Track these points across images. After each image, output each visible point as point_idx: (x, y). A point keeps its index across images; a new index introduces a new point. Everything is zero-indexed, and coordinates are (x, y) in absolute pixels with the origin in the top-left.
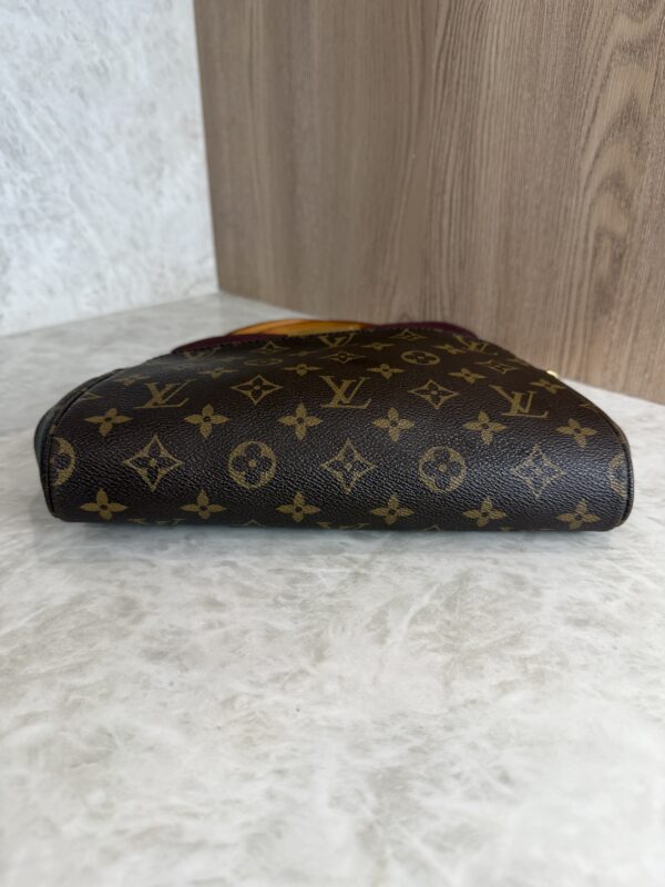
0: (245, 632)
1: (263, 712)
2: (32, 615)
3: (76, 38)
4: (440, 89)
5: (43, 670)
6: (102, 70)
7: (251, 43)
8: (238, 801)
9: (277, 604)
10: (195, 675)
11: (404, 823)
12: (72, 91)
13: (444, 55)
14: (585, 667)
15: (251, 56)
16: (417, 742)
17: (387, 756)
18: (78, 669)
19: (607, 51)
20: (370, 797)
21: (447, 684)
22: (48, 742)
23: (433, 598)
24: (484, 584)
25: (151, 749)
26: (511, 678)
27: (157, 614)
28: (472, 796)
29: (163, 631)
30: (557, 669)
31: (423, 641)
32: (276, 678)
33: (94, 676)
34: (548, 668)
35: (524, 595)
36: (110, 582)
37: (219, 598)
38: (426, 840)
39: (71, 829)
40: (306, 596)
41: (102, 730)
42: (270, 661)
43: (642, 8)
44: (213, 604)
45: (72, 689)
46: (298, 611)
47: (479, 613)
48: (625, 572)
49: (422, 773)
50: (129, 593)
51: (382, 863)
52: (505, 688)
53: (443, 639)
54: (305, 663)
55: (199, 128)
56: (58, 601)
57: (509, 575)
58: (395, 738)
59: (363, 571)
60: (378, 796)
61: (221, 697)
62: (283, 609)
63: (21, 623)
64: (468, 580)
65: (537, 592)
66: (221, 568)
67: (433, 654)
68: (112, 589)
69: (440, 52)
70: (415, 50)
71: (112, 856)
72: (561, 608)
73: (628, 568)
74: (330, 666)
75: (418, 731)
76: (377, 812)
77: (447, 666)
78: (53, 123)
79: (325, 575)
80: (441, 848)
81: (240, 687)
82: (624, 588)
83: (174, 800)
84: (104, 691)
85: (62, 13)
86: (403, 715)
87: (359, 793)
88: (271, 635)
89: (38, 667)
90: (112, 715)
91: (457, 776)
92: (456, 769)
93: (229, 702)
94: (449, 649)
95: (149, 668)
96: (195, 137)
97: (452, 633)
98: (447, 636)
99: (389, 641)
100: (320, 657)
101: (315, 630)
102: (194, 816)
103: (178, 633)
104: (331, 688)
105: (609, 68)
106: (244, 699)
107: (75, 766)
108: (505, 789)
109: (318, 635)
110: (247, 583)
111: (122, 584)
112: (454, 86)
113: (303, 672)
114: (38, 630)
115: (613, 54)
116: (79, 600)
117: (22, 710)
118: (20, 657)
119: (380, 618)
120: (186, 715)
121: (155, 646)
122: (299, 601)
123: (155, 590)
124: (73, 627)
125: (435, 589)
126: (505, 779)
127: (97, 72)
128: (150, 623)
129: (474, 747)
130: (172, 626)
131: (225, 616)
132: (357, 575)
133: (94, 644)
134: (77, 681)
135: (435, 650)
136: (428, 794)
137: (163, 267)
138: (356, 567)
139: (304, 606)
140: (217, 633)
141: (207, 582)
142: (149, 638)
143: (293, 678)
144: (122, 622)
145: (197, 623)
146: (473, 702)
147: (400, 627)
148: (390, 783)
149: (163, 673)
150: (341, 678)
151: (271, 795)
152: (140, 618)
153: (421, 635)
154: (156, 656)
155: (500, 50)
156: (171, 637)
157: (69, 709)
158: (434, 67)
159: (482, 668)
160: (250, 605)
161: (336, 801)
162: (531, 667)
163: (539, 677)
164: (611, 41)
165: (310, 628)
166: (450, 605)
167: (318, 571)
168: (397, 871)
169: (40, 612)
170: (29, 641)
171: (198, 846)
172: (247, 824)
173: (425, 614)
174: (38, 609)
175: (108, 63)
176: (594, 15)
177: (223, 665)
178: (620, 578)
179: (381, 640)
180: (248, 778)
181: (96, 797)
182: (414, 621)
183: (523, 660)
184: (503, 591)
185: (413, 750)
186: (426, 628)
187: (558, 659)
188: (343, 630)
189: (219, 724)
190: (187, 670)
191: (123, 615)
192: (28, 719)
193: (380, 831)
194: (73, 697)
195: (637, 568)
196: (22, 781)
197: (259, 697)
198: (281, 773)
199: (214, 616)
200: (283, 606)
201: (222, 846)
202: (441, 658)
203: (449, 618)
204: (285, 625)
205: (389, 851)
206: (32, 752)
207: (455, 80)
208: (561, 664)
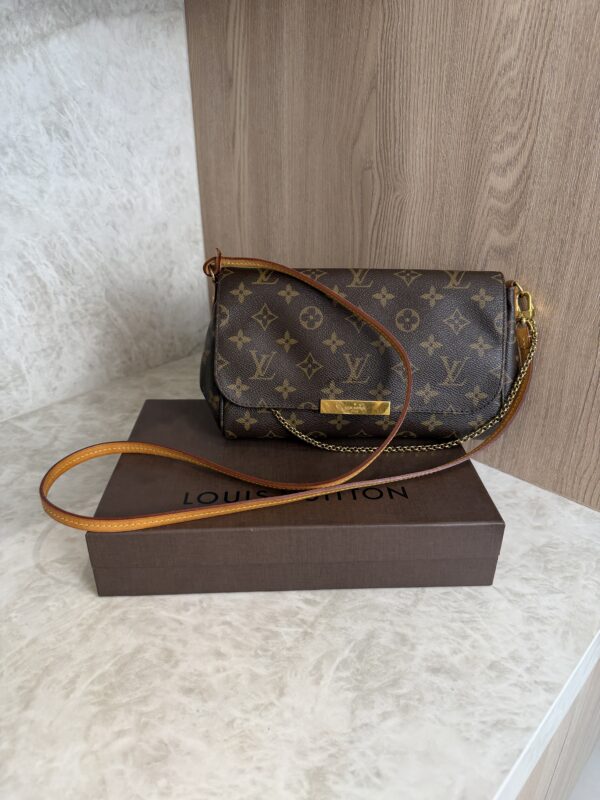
0: (239, 675)
1: (250, 730)
2: (113, 661)
3: (111, 188)
4: (374, 249)
5: (124, 701)
6: (129, 206)
7: (239, 185)
8: (237, 786)
9: (257, 656)
10: (211, 705)
12: (107, 224)
13: (376, 227)
14: (432, 703)
15: (239, 194)
16: (333, 750)
17: (316, 759)
18: (144, 700)
19: (485, 249)
20: (306, 784)
21: (353, 712)
22: (133, 749)
23: (351, 652)
24: (383, 641)
25: (189, 753)
26: (389, 709)
27: (186, 661)
28: (359, 785)
29: (191, 673)
30: (416, 703)
31: (342, 683)
32: (256, 708)
33: (152, 706)
34: (412, 703)
35: (405, 649)
36: (155, 636)
37: (222, 650)
40: (274, 649)
41: (161, 742)
42: (253, 696)
43: (507, 227)
44: (219, 655)
45: (142, 714)
46: (269, 661)
47: (376, 663)
48: (469, 632)
49: (334, 770)
50: (169, 645)
52: (385, 716)
53: (354, 681)
54: (273, 697)
55: (200, 236)
56: (127, 651)
57: (397, 633)
58: (321, 748)
59: (309, 630)
60: (310, 784)
61: (226, 720)
62: (261, 659)
63: (107, 667)
64: (373, 637)
65: (413, 647)
66: (222, 627)
67: (348, 692)
68: (158, 641)
69: (374, 224)
70: (356, 219)
72: (425, 660)
73: (472, 629)
74: (287, 700)
75: (334, 744)
76: (309, 793)
77: (354, 701)
78: (93, 249)
79: (287, 634)
81: (237, 713)
82: (467, 644)
84: (160, 715)
85: (101, 172)
86: (327, 733)
87: (300, 782)
88: (254, 678)
89: (121, 699)
90: (166, 732)
91: (353, 773)
92: (352, 769)
93: (230, 724)
94: (356, 689)
95: (184, 700)
96: (196, 242)
97: (359, 678)
98: (356, 680)
99: (322, 683)
100: (282, 694)
101: (280, 675)
103: (200, 675)
104: (287, 715)
105: (486, 260)
106: (239, 721)
107: (149, 764)
108: (376, 780)
109: (281, 678)
110: (239, 639)
111: (164, 638)
112: (383, 249)
113: (272, 704)
114: (118, 672)
115: (488, 252)
116: (139, 650)
117: (116, 728)
118: (110, 692)
119: (318, 666)
120: (207, 731)
121: (187, 684)
122: (270, 653)
123: (184, 643)
124: (138, 670)
125: (352, 644)
126: (378, 775)
127: (125, 208)
128: (182, 668)
129: (363, 754)
130: (195, 670)
131: (226, 664)
132: (306, 633)
133: (151, 683)
134: (144, 709)
135: (348, 689)
136: (336, 783)
137: (173, 338)
138: (305, 626)
139: (273, 657)
140: (222, 675)
141: (214, 637)
142: (183, 678)
143: (266, 708)
144: (166, 667)
145: (209, 669)
146: (366, 725)
147: (329, 673)
148: (317, 775)
149: (193, 704)
150: (293, 708)
151: (254, 783)
152: (176, 664)
153: (341, 679)
154: (188, 691)
155: (414, 232)
156: (195, 678)
157: (143, 727)
158: (370, 233)
159: (373, 702)
160: (241, 656)
161: (288, 786)
162: (402, 702)
163: (406, 709)
164: (487, 242)
165: (276, 673)
166: (360, 658)
167: (282, 630)
169: (116, 659)
170: (113, 680)
173: (345, 664)
174: (115, 656)
175: (133, 201)
176: (476, 225)
177: (226, 698)
178: (465, 637)
179: (317, 682)
180: (242, 771)
181: (162, 783)
182: (338, 669)
183: (398, 697)
184: (393, 647)
185: (331, 756)
186: (345, 674)
187: (417, 697)
188: (296, 675)
189: (226, 738)
190: (205, 701)
191: (167, 662)
192: (120, 734)
194: (143, 719)
195: (478, 629)
196: (121, 773)
197: (247, 720)
198: (259, 769)
199: (220, 663)
200: (260, 656)
202: (351, 695)
203: (359, 667)
204: (262, 671)
206: (125, 755)
207: (384, 245)
208: (419, 700)
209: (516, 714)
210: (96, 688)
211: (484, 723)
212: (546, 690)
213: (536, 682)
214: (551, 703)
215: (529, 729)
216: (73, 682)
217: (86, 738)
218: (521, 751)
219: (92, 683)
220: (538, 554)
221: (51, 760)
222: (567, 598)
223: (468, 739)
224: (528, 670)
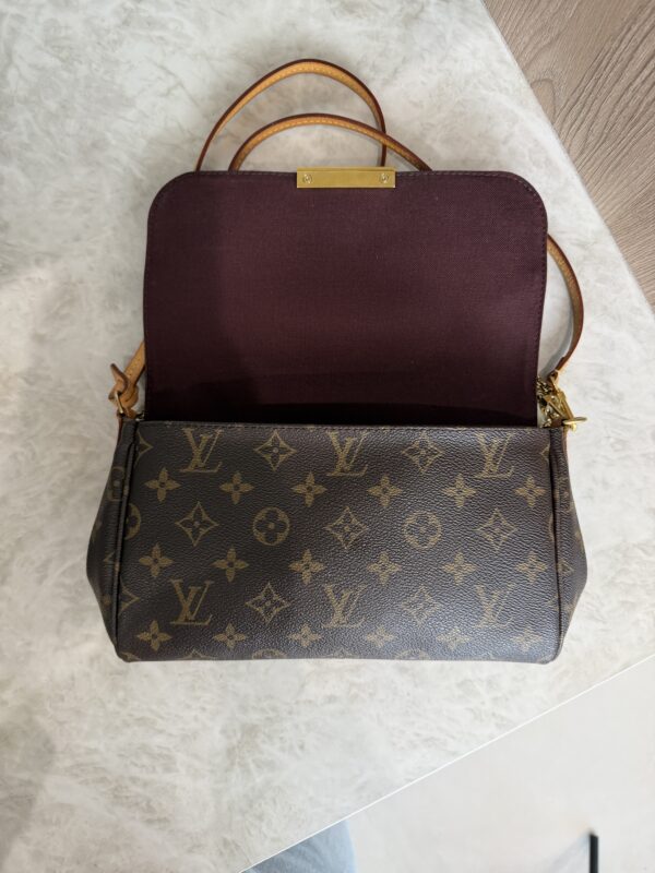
8: (182, 717)
11: (249, 751)
16: (271, 715)
17: (254, 717)
20: (239, 735)
25: (146, 676)
26: (338, 694)
28: (282, 750)
30: (366, 697)
34: (362, 695)
38: (254, 761)
39: (111, 706)
49: (267, 731)
51: (232, 764)
52: (331, 699)
58: (262, 709)
60: (243, 736)
71: (127, 725)
75: (274, 709)
76: (239, 742)
80: (258, 766)
83: (154, 707)
86: (272, 698)
87: (235, 731)
91: (281, 738)
92: (281, 735)
102: (162, 718)
107: (111, 674)
108: (298, 751)
126: (302, 747)
129: (297, 727)
136: (264, 742)
146: (310, 702)
148: (250, 730)
151: (196, 719)
159: (326, 682)
161: (224, 731)
162: (354, 690)
168: (237, 769)
171: (161, 732)
172: (183, 729)
180: (188, 707)
181: (121, 694)
183: (352, 685)
185: (268, 719)
187: (371, 690)
193: (237, 750)
198: (204, 709)
201: (170, 735)
205: (237, 760)
206: (91, 660)
208: (371, 695)
209: (453, 737)
210: (68, 581)
211: (418, 735)
212: (497, 725)
213: (494, 715)
214: (491, 737)
215: (454, 754)
216: (45, 565)
217: (58, 632)
218: (434, 769)
219: (64, 573)
220: (620, 556)
221: (29, 644)
222: (603, 630)
223: (394, 744)
224: (495, 700)
